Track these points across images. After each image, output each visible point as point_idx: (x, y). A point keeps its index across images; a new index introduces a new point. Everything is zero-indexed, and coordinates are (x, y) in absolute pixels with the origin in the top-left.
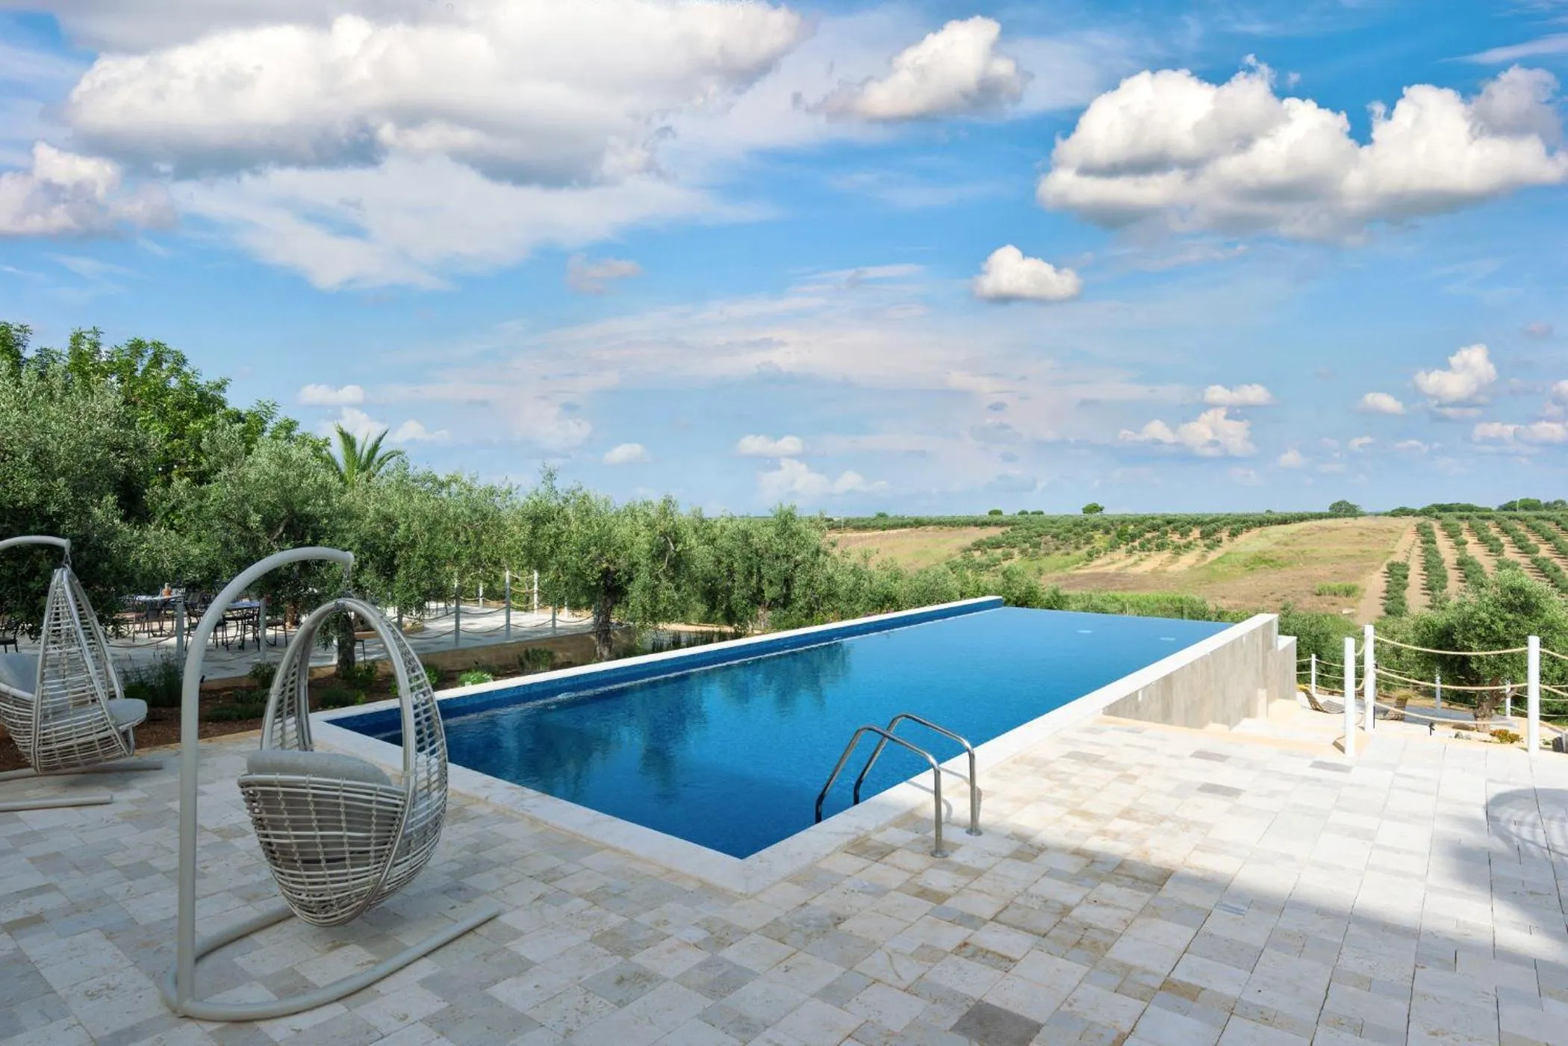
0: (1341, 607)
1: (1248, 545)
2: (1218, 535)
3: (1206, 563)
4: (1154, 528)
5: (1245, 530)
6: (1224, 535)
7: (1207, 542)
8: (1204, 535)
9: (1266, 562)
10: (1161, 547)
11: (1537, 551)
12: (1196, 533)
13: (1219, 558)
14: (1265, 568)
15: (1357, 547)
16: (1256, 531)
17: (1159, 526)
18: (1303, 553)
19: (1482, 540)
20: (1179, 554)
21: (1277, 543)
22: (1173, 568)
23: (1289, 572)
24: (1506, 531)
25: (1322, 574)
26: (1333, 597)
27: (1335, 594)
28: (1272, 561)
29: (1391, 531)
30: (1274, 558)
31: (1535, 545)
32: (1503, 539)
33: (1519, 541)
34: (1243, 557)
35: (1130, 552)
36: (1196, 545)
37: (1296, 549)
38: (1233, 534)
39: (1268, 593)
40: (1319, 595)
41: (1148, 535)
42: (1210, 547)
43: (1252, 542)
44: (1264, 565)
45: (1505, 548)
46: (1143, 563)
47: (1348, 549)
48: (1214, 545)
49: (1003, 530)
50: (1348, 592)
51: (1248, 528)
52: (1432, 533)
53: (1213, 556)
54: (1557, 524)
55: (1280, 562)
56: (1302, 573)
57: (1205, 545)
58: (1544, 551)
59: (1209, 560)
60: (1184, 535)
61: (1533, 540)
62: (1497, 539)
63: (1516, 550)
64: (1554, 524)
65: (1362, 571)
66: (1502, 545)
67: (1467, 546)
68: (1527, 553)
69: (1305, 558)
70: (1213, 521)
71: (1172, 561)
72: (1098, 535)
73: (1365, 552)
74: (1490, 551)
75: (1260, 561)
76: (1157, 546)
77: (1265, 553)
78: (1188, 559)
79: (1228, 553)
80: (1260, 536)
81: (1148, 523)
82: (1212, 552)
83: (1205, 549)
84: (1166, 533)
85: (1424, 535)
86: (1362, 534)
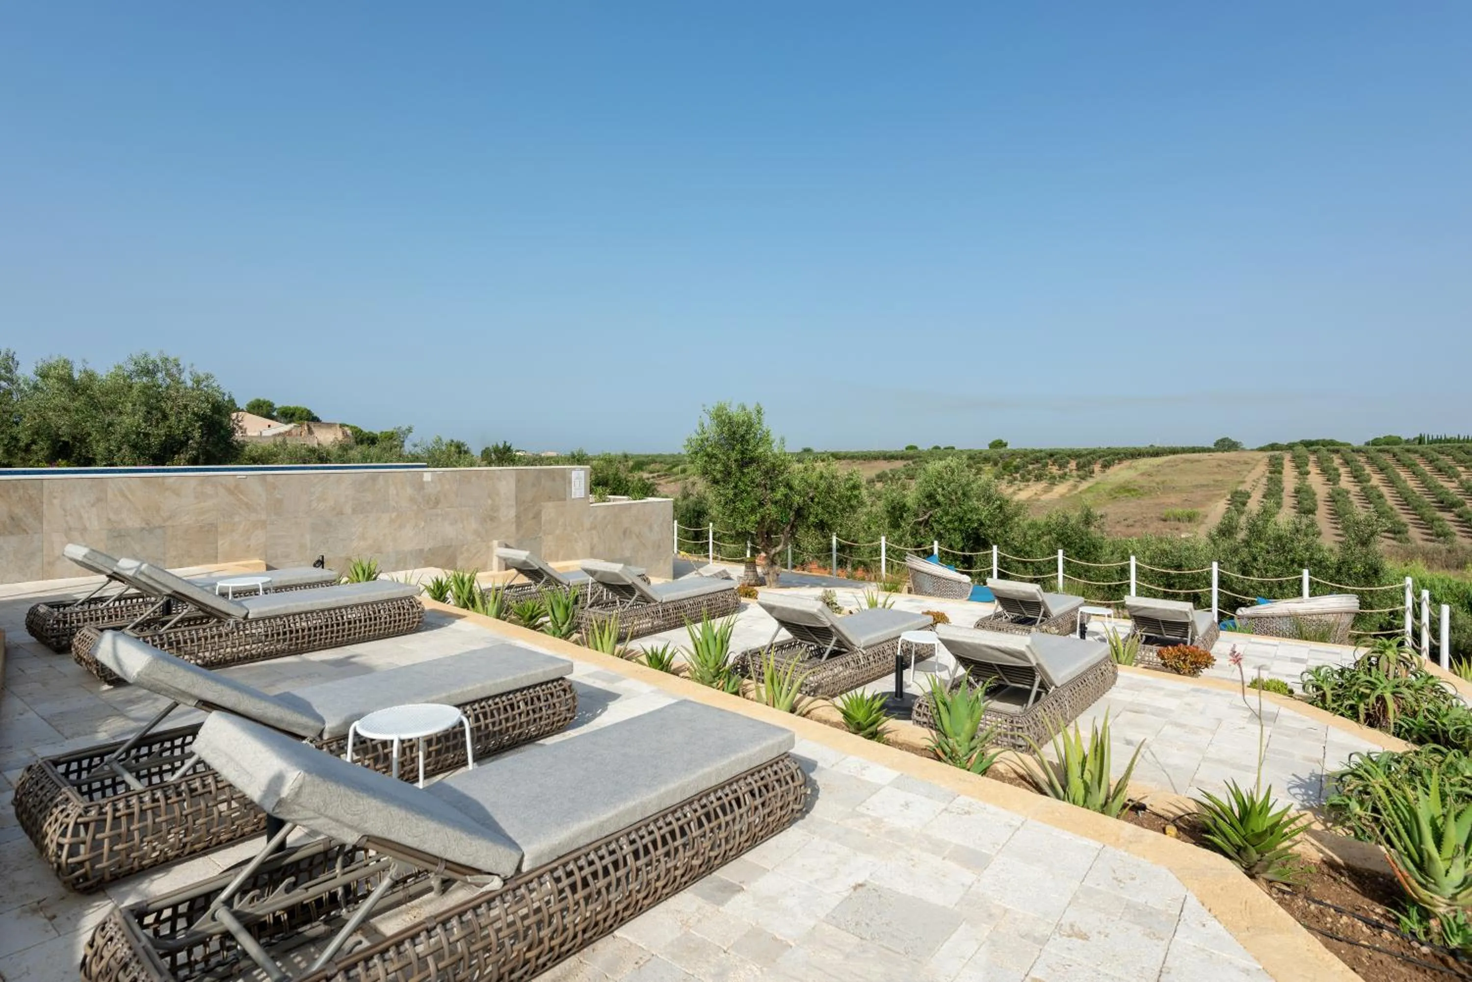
0: (1181, 533)
1: (1117, 475)
2: (1091, 467)
3: (1075, 492)
4: (1037, 460)
5: (1117, 461)
6: (1097, 468)
7: (1081, 473)
8: (1079, 467)
9: (1129, 491)
10: (1039, 478)
11: (1369, 481)
12: (1073, 465)
13: (1089, 488)
14: (1126, 496)
15: (1212, 477)
16: (1126, 463)
17: (1041, 459)
18: (1163, 482)
19: (1324, 471)
20: (1054, 484)
21: (1143, 474)
22: (1044, 497)
23: (1146, 501)
24: (1347, 463)
25: (1174, 502)
26: (1177, 523)
27: (1179, 520)
28: (1134, 490)
29: (1246, 463)
30: (1136, 488)
31: (1368, 475)
32: (1342, 470)
33: (1356, 471)
34: (1109, 487)
35: (1011, 482)
36: (1071, 476)
37: (1157, 479)
38: (1106, 466)
39: (1122, 519)
40: (1165, 520)
41: (1030, 467)
42: (1083, 478)
43: (1121, 473)
44: (1126, 494)
45: (1342, 478)
46: (1021, 493)
47: (1203, 480)
48: (1086, 476)
49: (905, 463)
50: (1190, 518)
51: (1120, 460)
52: (1281, 465)
53: (1084, 485)
54: (1394, 456)
55: (1141, 491)
56: (1157, 501)
57: (1079, 476)
58: (1376, 480)
59: (1079, 490)
60: (1061, 466)
61: (1368, 469)
62: (1336, 469)
63: (1352, 479)
64: (1391, 455)
65: (1209, 499)
66: (1339, 475)
67: (1309, 476)
68: (1359, 482)
69: (1164, 488)
70: (1090, 453)
71: (1046, 491)
72: (987, 467)
73: (1217, 481)
74: (1328, 480)
75: (1126, 490)
76: (1036, 477)
77: (1129, 483)
78: (1061, 489)
79: (1098, 483)
80: (1130, 467)
81: (1032, 456)
82: (1084, 482)
83: (1078, 479)
84: (1046, 465)
85: (1273, 466)
86: (1220, 465)
